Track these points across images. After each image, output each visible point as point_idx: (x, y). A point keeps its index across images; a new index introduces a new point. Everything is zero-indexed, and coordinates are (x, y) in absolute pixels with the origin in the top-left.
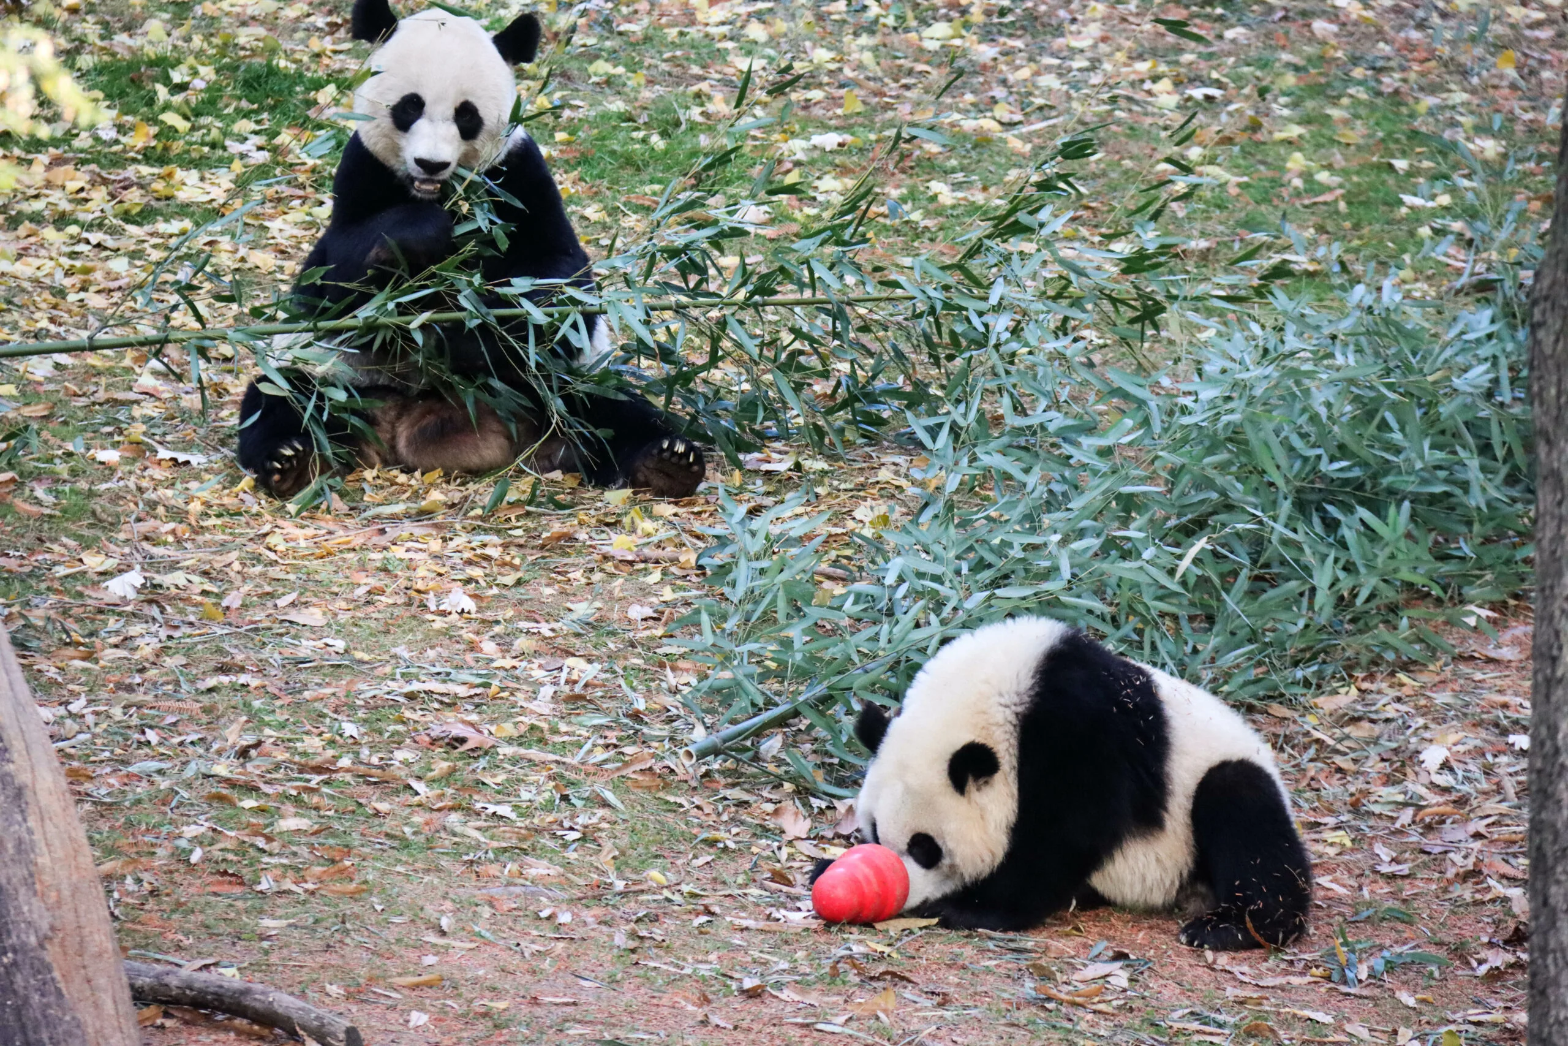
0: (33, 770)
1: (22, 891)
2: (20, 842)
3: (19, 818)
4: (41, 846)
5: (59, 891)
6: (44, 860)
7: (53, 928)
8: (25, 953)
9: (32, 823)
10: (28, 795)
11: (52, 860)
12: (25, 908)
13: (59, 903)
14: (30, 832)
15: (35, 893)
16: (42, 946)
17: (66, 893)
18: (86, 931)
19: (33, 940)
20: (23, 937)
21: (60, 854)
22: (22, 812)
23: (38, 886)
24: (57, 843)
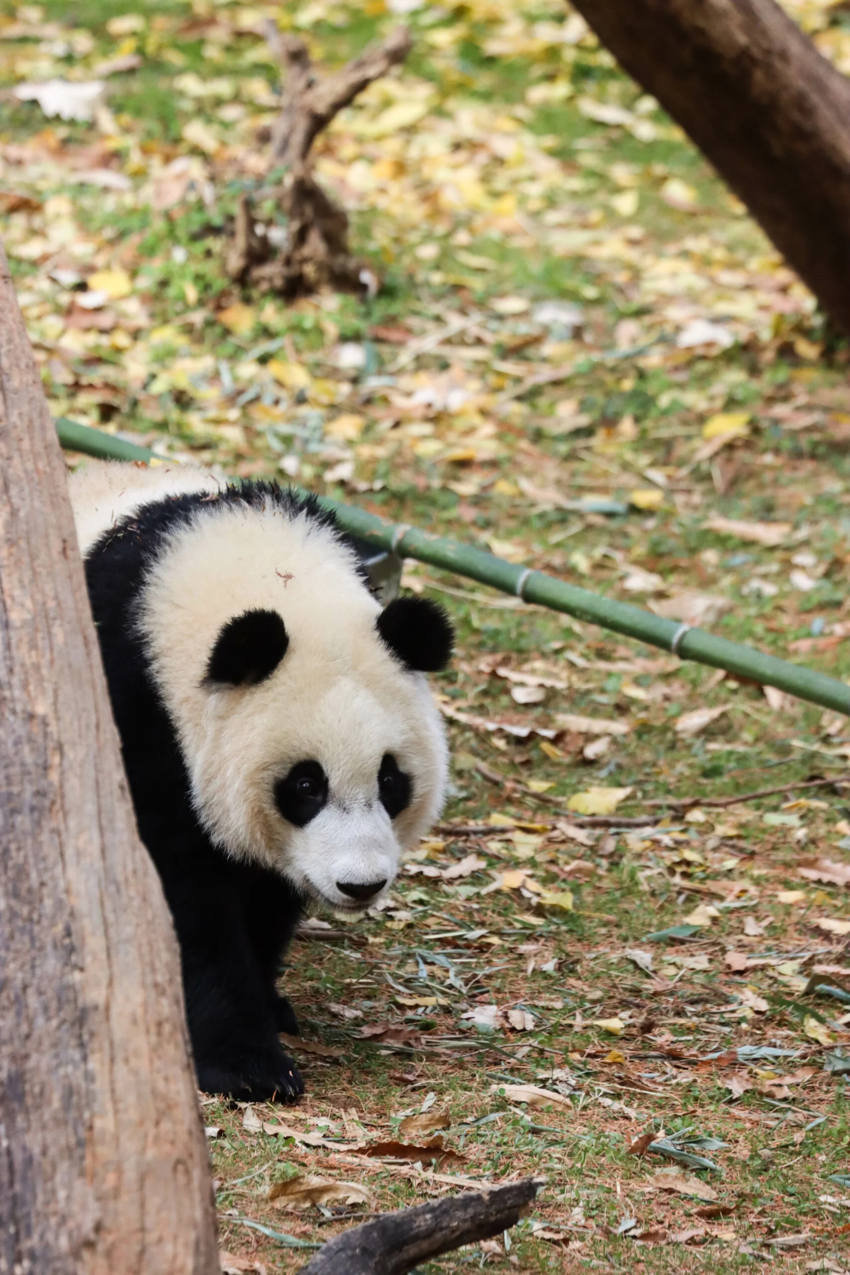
0: (110, 983)
1: (64, 1166)
2: (70, 1092)
3: (77, 1055)
4: (104, 1100)
5: (120, 1172)
6: (105, 1123)
7: (98, 1228)
8: (48, 1261)
9: (93, 1064)
10: (95, 1021)
11: (118, 1123)
12: (62, 1194)
13: (116, 1192)
14: (90, 1077)
15: (82, 1174)
16: (76, 1255)
17: (131, 1175)
18: (152, 1237)
19: (64, 1243)
20: (50, 1237)
21: (133, 1115)
22: (82, 1045)
23: (88, 1161)
24: (131, 1099)
